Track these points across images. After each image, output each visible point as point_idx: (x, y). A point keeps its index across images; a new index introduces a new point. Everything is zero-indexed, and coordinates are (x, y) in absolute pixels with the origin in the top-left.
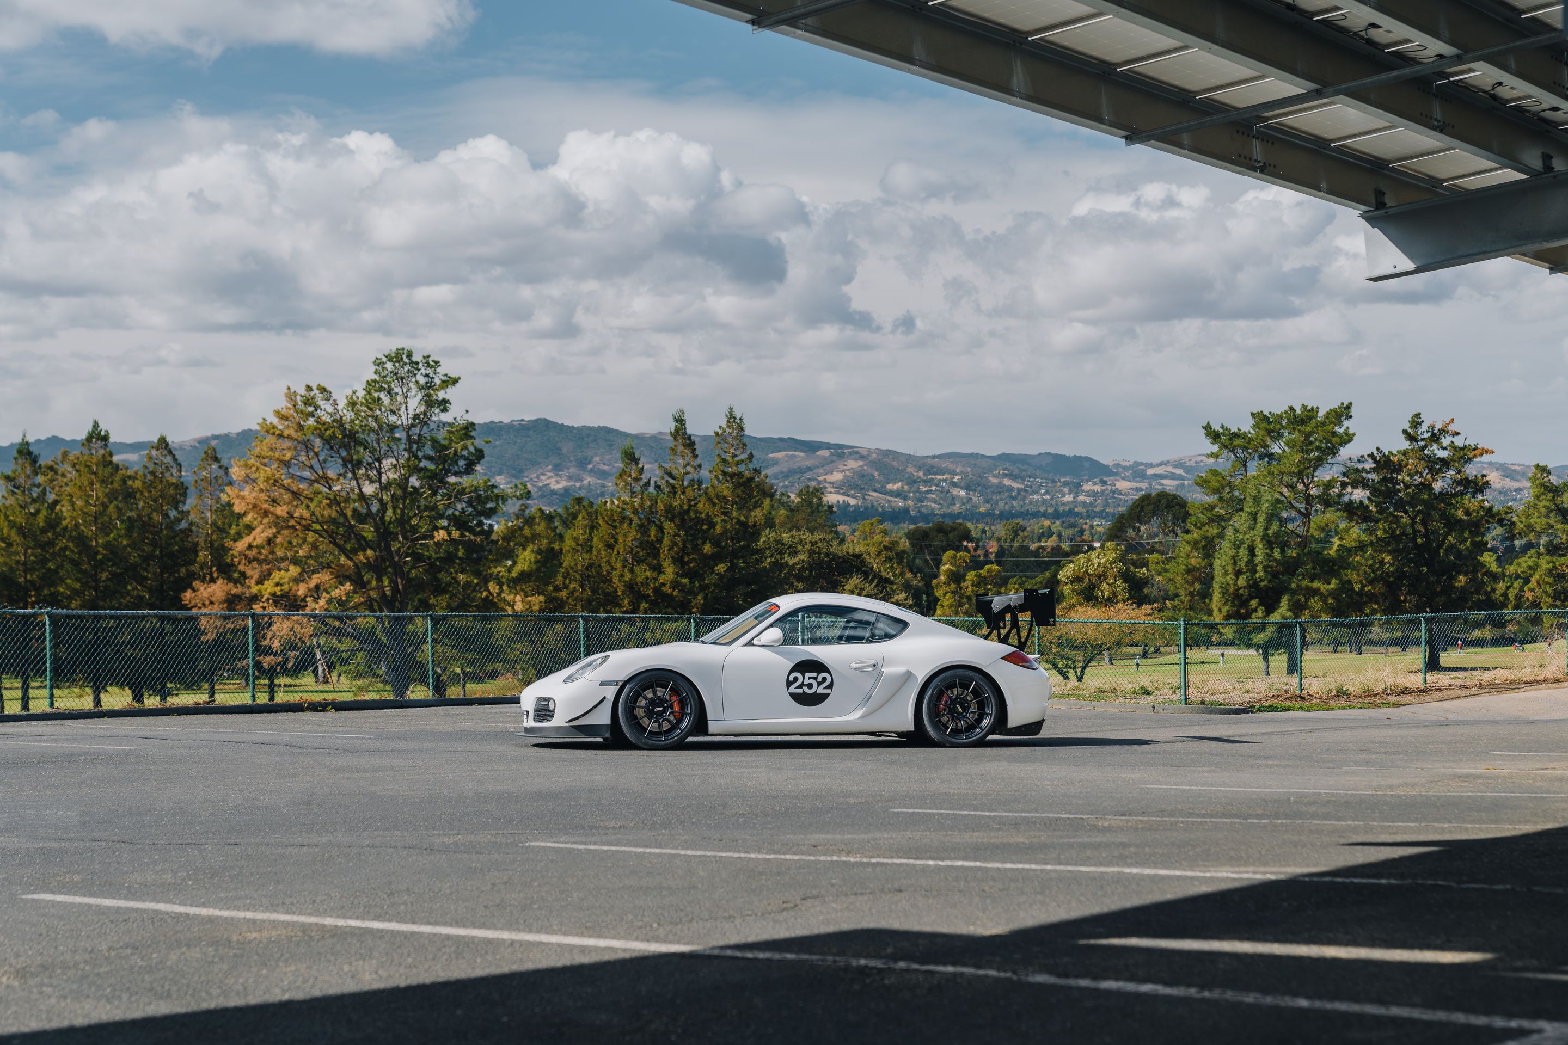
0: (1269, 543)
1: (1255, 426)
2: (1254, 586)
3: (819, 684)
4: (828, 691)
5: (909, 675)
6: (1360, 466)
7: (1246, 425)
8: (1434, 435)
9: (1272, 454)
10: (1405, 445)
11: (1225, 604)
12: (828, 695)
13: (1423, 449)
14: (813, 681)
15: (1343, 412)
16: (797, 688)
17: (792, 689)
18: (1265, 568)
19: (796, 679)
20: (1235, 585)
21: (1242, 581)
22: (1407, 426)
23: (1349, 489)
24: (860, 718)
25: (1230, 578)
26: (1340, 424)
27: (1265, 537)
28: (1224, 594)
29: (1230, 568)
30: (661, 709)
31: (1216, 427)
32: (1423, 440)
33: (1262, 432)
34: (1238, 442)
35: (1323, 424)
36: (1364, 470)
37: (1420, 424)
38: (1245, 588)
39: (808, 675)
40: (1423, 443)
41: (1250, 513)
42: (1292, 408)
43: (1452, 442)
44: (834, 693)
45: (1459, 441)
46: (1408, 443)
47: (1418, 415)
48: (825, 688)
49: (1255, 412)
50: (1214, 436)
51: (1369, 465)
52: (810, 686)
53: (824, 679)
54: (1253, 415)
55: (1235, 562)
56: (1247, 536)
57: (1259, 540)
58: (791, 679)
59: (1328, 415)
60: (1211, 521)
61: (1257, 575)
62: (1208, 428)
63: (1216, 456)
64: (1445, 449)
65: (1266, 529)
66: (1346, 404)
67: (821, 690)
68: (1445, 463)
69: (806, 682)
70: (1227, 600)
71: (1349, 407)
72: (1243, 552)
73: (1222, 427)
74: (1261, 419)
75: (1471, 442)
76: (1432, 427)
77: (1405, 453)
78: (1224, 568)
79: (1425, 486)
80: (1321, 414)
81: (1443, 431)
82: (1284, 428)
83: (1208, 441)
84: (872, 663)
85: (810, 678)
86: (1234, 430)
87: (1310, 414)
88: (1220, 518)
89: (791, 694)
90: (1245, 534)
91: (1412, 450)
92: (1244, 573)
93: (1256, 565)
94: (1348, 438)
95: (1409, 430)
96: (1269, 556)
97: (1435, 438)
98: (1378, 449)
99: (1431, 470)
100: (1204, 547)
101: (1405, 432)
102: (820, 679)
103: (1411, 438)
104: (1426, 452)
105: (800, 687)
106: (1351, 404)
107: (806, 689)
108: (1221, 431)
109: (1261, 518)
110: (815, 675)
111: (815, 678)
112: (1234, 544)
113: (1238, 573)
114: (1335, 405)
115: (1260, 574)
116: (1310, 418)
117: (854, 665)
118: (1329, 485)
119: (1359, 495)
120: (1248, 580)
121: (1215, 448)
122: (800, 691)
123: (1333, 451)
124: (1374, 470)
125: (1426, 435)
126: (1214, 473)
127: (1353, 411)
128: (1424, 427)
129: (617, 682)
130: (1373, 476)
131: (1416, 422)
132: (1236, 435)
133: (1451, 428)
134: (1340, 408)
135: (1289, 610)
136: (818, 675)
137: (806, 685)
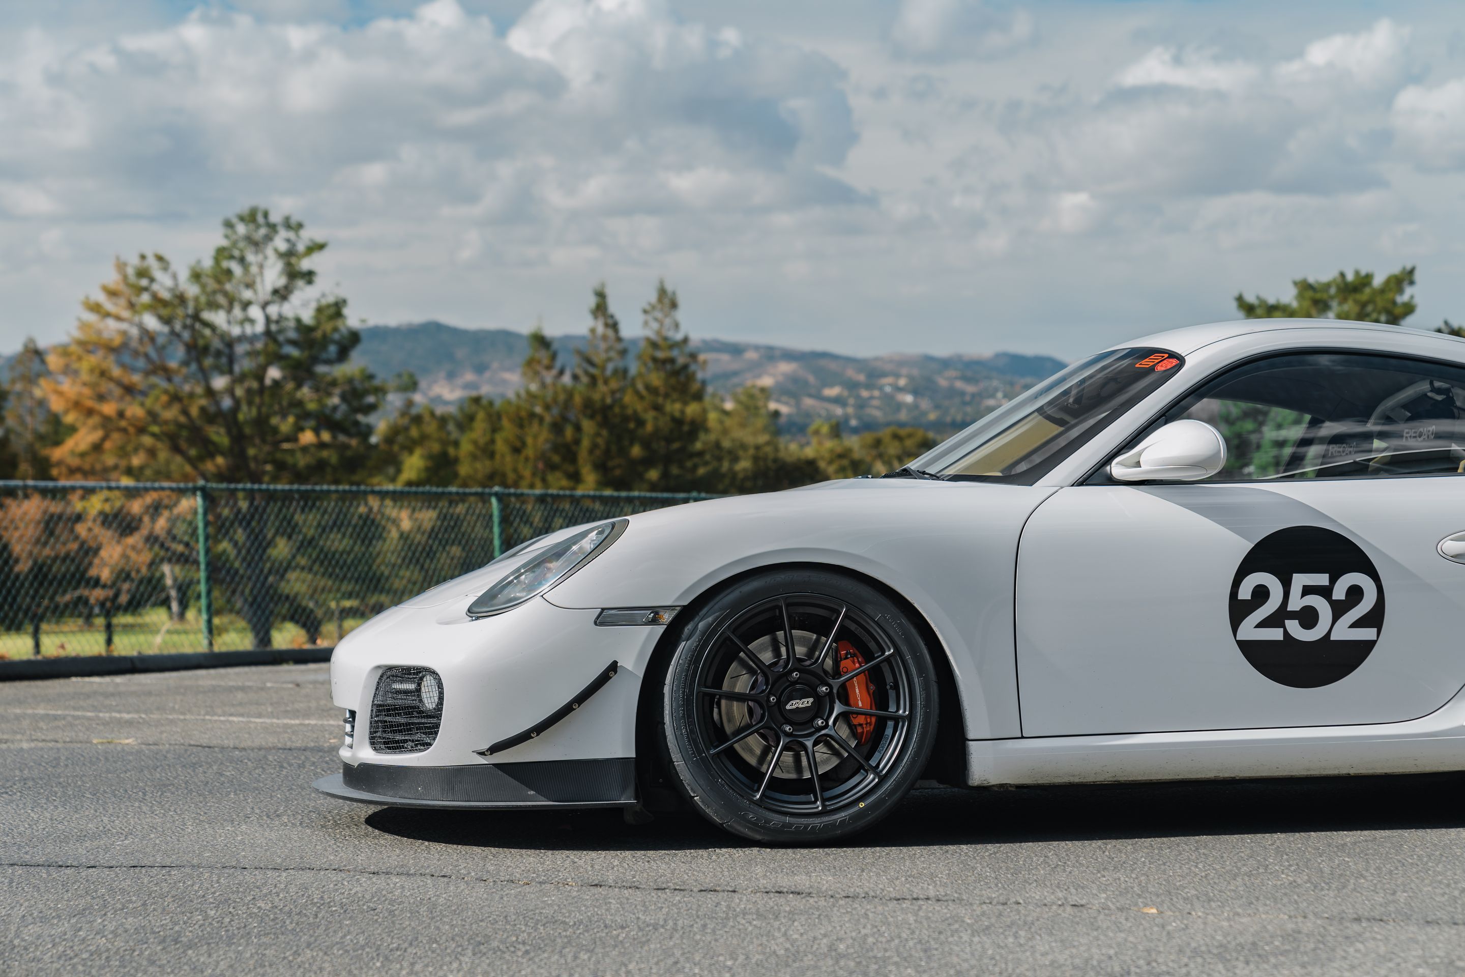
1: (1300, 296)
3: (1339, 610)
4: (1367, 634)
7: (1287, 296)
12: (1369, 646)
14: (1317, 602)
15: (1406, 278)
16: (1264, 624)
17: (1249, 630)
19: (1261, 594)
26: (1401, 291)
30: (807, 702)
31: (1250, 298)
33: (1306, 301)
34: (1277, 315)
35: (1382, 291)
39: (1299, 580)
42: (1342, 275)
44: (1390, 639)
48: (1356, 625)
49: (1297, 279)
50: (1247, 308)
52: (1308, 618)
53: (1355, 593)
54: (1296, 283)
58: (1245, 592)
59: (1388, 281)
62: (1240, 300)
66: (1409, 267)
67: (1343, 632)
69: (1295, 604)
71: (1411, 272)
73: (1258, 298)
74: (1305, 287)
80: (1378, 281)
82: (1332, 298)
83: (1239, 315)
85: (1307, 591)
86: (1272, 301)
87: (1364, 280)
89: (1245, 647)
94: (1410, 309)
98: (1446, 320)
102: (1339, 593)
105: (1276, 620)
106: (1414, 268)
107: (1293, 626)
108: (1256, 303)
110: (1322, 579)
111: (1325, 592)
114: (1396, 270)
116: (1365, 285)
122: (1275, 634)
127: (1417, 276)
129: (656, 611)
132: (1276, 308)
134: (1401, 273)
136: (1333, 581)
137: (1293, 615)
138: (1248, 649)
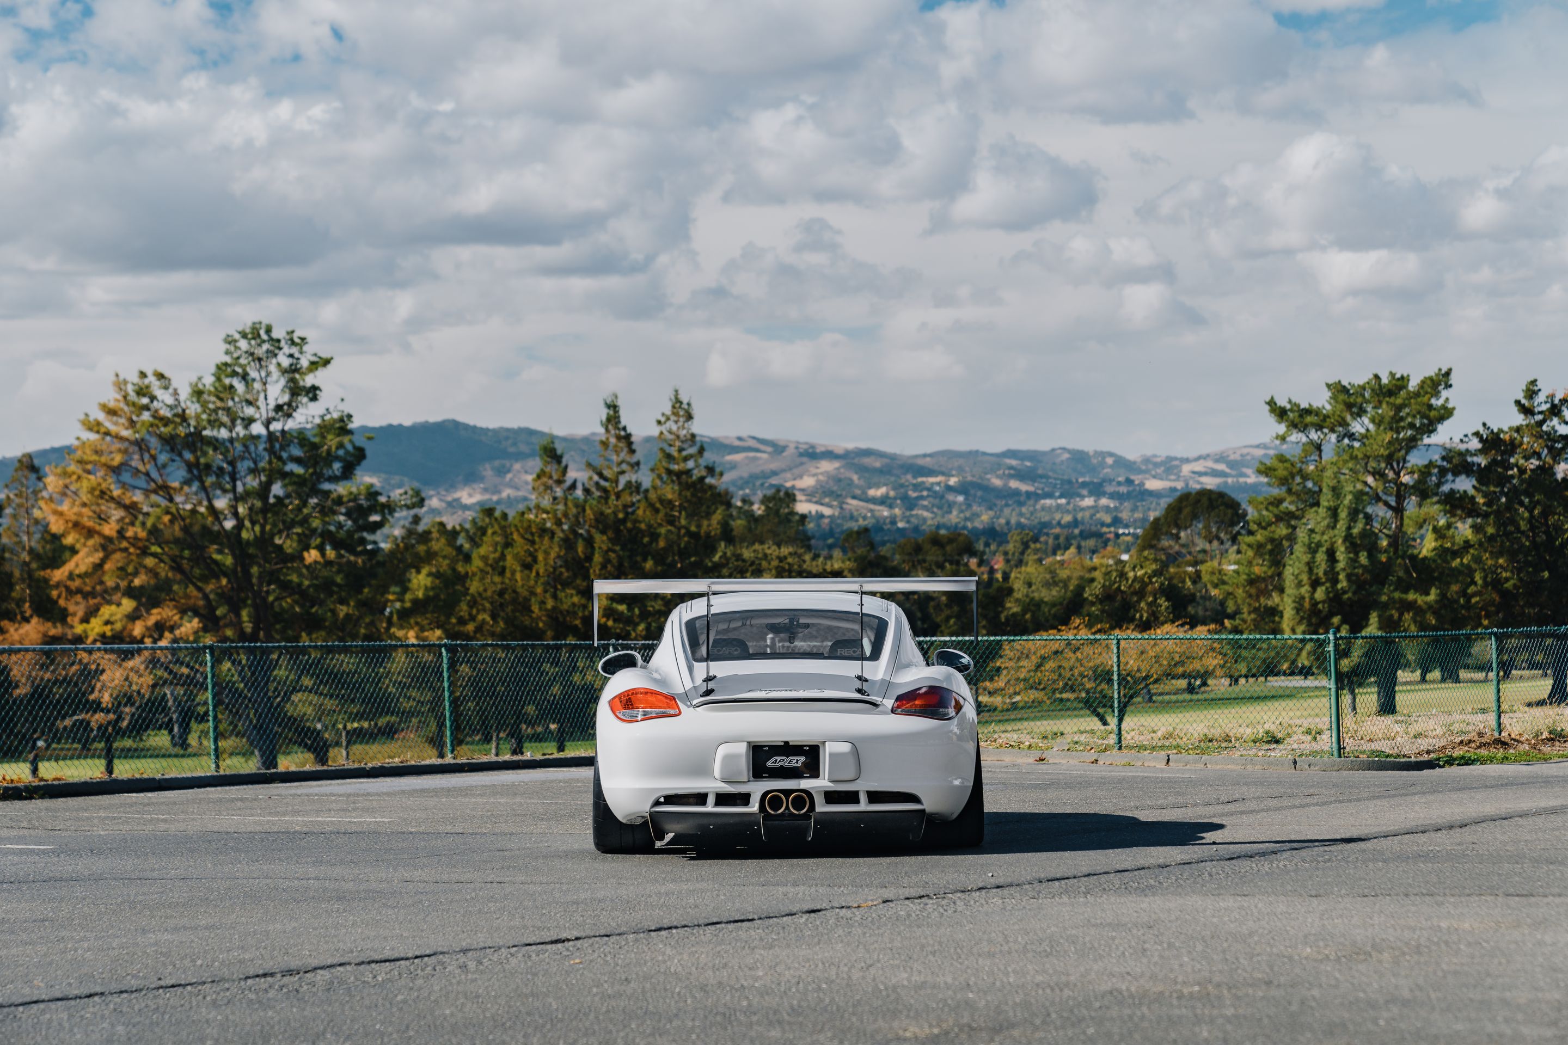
0: (1353, 545)
1: (1334, 397)
2: (1335, 599)
6: (1464, 447)
7: (1321, 400)
8: (1554, 406)
9: (1353, 434)
10: (1519, 419)
11: (1300, 623)
13: (1541, 423)
15: (1442, 380)
18: (1349, 577)
20: (1312, 598)
21: (1320, 594)
22: (1520, 396)
23: (1450, 477)
25: (1305, 590)
26: (1437, 394)
27: (1348, 538)
28: (1298, 613)
29: (1304, 577)
31: (1282, 402)
32: (1540, 413)
33: (1341, 407)
34: (1309, 419)
35: (1417, 395)
36: (1468, 452)
37: (1535, 393)
38: (1323, 602)
40: (1540, 417)
41: (1329, 509)
42: (1377, 377)
46: (1522, 416)
47: (1534, 382)
49: (1330, 382)
50: (1281, 413)
51: (1475, 444)
54: (1328, 386)
55: (1310, 570)
56: (1325, 537)
57: (1340, 541)
59: (1424, 384)
60: (1279, 519)
61: (1339, 586)
62: (1271, 403)
63: (1283, 439)
65: (1349, 528)
66: (1444, 370)
70: (1302, 618)
71: (1448, 374)
72: (1321, 557)
73: (1290, 402)
74: (1339, 390)
76: (1552, 396)
77: (1518, 430)
78: (1297, 577)
79: (1545, 471)
80: (1413, 385)
82: (1368, 402)
83: (1271, 420)
86: (1304, 405)
87: (1400, 383)
88: (1291, 515)
90: (1323, 534)
91: (1527, 426)
92: (1323, 584)
93: (1338, 573)
94: (1446, 413)
95: (1523, 401)
96: (1354, 562)
97: (1555, 410)
98: (1484, 425)
99: (1551, 449)
100: (1271, 552)
101: (1518, 403)
103: (1527, 411)
104: (1545, 428)
106: (1450, 370)
108: (1288, 407)
109: (1343, 514)
112: (1309, 547)
113: (1315, 584)
114: (1431, 372)
115: (1343, 584)
116: (1401, 388)
118: (1425, 471)
119: (1465, 484)
120: (1327, 592)
121: (1282, 428)
123: (1429, 428)
124: (1478, 453)
125: (1545, 407)
126: (1282, 459)
127: (1453, 379)
128: (1541, 397)
130: (1476, 460)
131: (1531, 392)
132: (1308, 412)
134: (1437, 375)
135: (1380, 629)
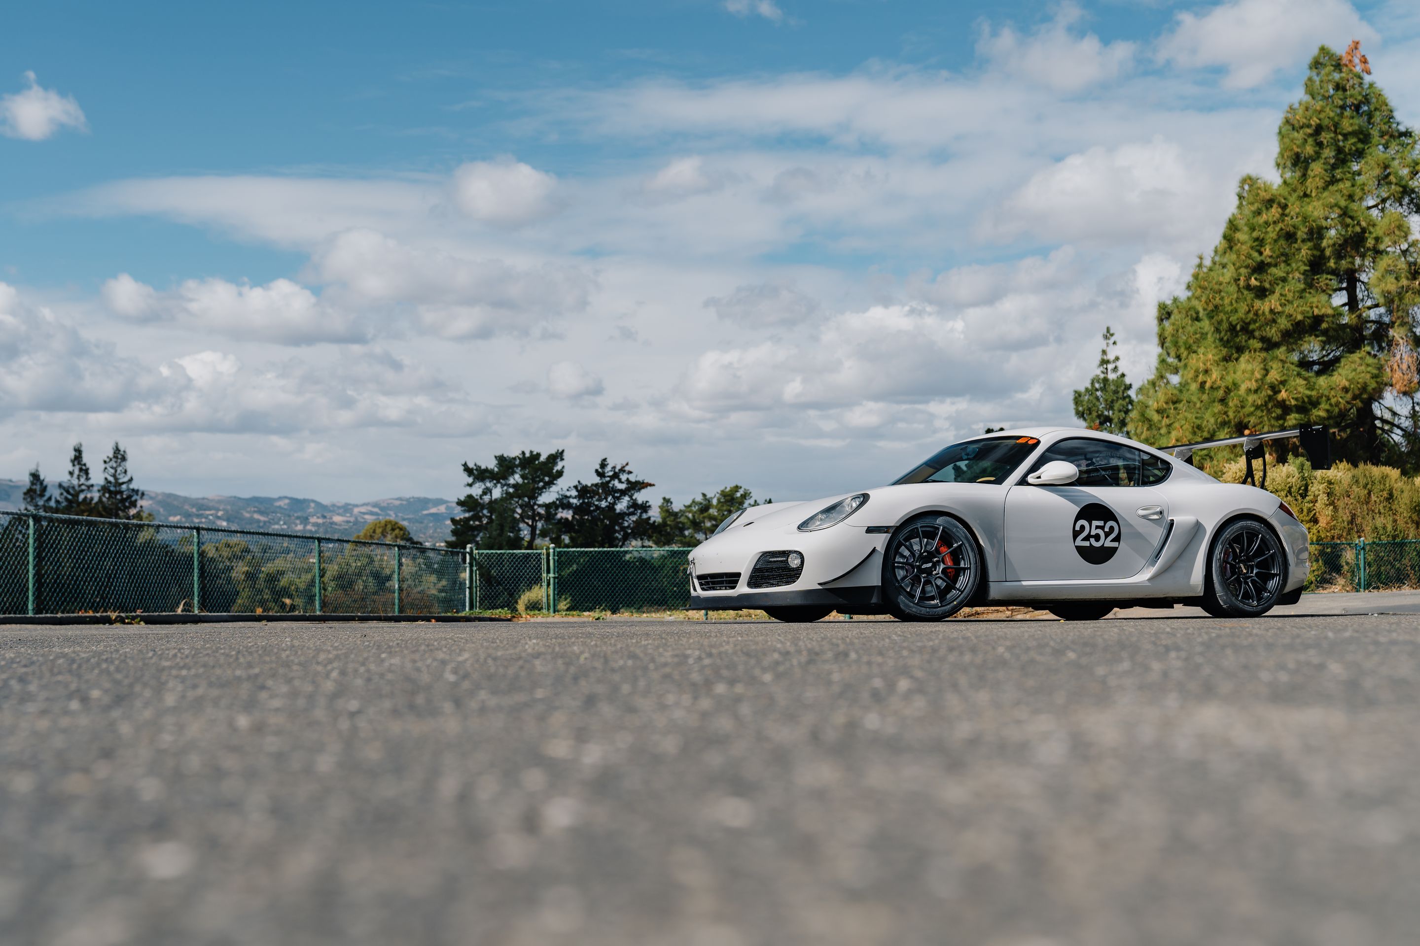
1: (498, 465)
3: (1107, 535)
4: (1115, 544)
5: (1198, 527)
6: (568, 494)
7: (491, 464)
8: (615, 473)
9: (509, 484)
10: (597, 480)
12: (1115, 549)
13: (609, 482)
14: (1100, 532)
15: (558, 456)
16: (1083, 540)
17: (1079, 542)
19: (1083, 528)
22: (598, 467)
23: (560, 510)
24: (1149, 580)
26: (555, 464)
30: (930, 565)
31: (471, 465)
32: (608, 476)
33: (502, 469)
34: (485, 475)
35: (545, 463)
36: (570, 497)
37: (606, 466)
39: (1095, 523)
40: (608, 479)
41: (498, 524)
42: (523, 453)
43: (628, 479)
44: (1123, 546)
45: (632, 478)
46: (599, 478)
47: (605, 460)
48: (1112, 541)
49: (497, 455)
50: (468, 470)
51: (574, 493)
52: (1097, 538)
54: (496, 457)
56: (496, 540)
57: (504, 543)
58: (1077, 528)
59: (549, 458)
60: (467, 530)
62: (465, 465)
63: (470, 485)
64: (622, 483)
66: (560, 450)
67: (1108, 544)
68: (623, 493)
69: (1093, 533)
71: (562, 453)
73: (475, 465)
74: (501, 460)
75: (640, 479)
76: (614, 468)
77: (596, 485)
79: (611, 507)
80: (543, 458)
81: (622, 470)
82: (517, 466)
83: (464, 475)
84: (1158, 510)
85: (1097, 527)
86: (483, 467)
87: (536, 457)
88: (474, 528)
90: (494, 538)
91: (602, 483)
94: (560, 474)
95: (600, 470)
97: (616, 476)
98: (579, 482)
99: (613, 497)
101: (597, 471)
102: (1107, 529)
103: (600, 474)
104: (610, 485)
105: (1087, 539)
106: (563, 451)
107: (1092, 540)
108: (474, 468)
110: (1101, 523)
111: (1102, 528)
114: (553, 452)
116: (536, 460)
117: (1141, 512)
118: (547, 506)
119: (568, 514)
121: (470, 480)
122: (1087, 544)
123: (550, 483)
124: (575, 497)
125: (611, 474)
126: (470, 497)
127: (565, 455)
128: (609, 468)
129: (888, 528)
130: (574, 501)
131: (603, 464)
132: (486, 470)
133: (627, 468)
134: (556, 453)
136: (1105, 524)
137: (1093, 536)
138: (1079, 548)
